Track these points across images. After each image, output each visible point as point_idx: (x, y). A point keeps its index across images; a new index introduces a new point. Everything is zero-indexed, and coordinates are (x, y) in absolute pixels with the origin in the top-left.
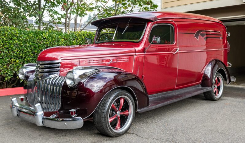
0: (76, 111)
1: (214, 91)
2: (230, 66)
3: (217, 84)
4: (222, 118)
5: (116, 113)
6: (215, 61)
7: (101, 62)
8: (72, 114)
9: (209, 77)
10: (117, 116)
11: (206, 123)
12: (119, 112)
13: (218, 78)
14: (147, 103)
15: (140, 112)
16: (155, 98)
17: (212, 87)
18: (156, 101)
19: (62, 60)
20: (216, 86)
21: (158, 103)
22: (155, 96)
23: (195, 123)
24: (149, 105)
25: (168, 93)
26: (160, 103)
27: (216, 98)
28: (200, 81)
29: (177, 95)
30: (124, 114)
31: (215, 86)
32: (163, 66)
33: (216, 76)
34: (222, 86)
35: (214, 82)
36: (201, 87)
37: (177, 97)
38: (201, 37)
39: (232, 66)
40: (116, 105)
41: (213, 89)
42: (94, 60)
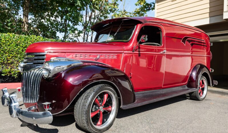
0: (50, 104)
1: (199, 92)
2: (212, 71)
3: (202, 86)
4: (210, 119)
5: (99, 108)
6: (200, 65)
7: (88, 57)
8: (45, 107)
9: (195, 79)
10: (100, 111)
11: (193, 123)
12: (102, 107)
13: (202, 81)
14: (133, 100)
15: (124, 109)
16: (143, 95)
17: (197, 88)
18: (143, 98)
19: (48, 52)
20: (201, 88)
21: (145, 101)
22: (143, 93)
23: (181, 123)
24: (135, 102)
25: (156, 91)
26: (146, 101)
27: (201, 98)
28: (186, 82)
29: (164, 93)
30: (107, 110)
31: (199, 88)
32: (151, 69)
33: (200, 78)
34: (206, 88)
35: (199, 84)
36: (187, 88)
37: (164, 95)
38: (188, 43)
39: (214, 71)
40: (99, 100)
41: (198, 90)
42: (81, 55)
